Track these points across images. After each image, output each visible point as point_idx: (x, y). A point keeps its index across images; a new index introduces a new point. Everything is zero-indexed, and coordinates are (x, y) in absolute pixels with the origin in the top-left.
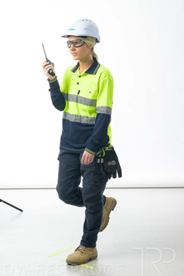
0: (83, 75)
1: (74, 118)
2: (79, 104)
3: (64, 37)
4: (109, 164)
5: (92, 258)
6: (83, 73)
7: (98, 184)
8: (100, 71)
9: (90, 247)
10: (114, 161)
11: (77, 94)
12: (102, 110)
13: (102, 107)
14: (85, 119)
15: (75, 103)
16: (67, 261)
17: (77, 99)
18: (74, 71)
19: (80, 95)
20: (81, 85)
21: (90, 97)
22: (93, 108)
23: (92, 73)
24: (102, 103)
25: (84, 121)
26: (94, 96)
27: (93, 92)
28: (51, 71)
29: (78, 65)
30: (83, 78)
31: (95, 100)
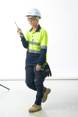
1: (31, 51)
2: (33, 45)
3: (26, 16)
4: (46, 71)
5: (40, 109)
6: (34, 31)
7: (41, 79)
8: (41, 30)
9: (39, 105)
10: (48, 70)
11: (32, 41)
12: (43, 47)
13: (43, 46)
14: (36, 51)
15: (32, 45)
16: (29, 111)
17: (32, 43)
18: (31, 31)
19: (33, 41)
20: (34, 37)
21: (38, 42)
22: (39, 46)
23: (38, 32)
24: (43, 44)
25: (35, 52)
26: (39, 41)
27: (39, 39)
28: (21, 33)
29: (32, 28)
30: (34, 34)
31: (40, 43)
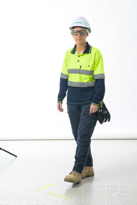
0: (81, 55)
1: (79, 85)
2: (81, 75)
4: (104, 113)
6: (82, 53)
8: (93, 51)
11: (79, 68)
15: (79, 75)
17: (80, 72)
19: (82, 68)
20: (81, 62)
21: (89, 69)
22: (92, 76)
23: (88, 53)
24: (97, 72)
25: (86, 86)
26: (92, 68)
27: (91, 65)
31: (93, 71)
